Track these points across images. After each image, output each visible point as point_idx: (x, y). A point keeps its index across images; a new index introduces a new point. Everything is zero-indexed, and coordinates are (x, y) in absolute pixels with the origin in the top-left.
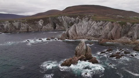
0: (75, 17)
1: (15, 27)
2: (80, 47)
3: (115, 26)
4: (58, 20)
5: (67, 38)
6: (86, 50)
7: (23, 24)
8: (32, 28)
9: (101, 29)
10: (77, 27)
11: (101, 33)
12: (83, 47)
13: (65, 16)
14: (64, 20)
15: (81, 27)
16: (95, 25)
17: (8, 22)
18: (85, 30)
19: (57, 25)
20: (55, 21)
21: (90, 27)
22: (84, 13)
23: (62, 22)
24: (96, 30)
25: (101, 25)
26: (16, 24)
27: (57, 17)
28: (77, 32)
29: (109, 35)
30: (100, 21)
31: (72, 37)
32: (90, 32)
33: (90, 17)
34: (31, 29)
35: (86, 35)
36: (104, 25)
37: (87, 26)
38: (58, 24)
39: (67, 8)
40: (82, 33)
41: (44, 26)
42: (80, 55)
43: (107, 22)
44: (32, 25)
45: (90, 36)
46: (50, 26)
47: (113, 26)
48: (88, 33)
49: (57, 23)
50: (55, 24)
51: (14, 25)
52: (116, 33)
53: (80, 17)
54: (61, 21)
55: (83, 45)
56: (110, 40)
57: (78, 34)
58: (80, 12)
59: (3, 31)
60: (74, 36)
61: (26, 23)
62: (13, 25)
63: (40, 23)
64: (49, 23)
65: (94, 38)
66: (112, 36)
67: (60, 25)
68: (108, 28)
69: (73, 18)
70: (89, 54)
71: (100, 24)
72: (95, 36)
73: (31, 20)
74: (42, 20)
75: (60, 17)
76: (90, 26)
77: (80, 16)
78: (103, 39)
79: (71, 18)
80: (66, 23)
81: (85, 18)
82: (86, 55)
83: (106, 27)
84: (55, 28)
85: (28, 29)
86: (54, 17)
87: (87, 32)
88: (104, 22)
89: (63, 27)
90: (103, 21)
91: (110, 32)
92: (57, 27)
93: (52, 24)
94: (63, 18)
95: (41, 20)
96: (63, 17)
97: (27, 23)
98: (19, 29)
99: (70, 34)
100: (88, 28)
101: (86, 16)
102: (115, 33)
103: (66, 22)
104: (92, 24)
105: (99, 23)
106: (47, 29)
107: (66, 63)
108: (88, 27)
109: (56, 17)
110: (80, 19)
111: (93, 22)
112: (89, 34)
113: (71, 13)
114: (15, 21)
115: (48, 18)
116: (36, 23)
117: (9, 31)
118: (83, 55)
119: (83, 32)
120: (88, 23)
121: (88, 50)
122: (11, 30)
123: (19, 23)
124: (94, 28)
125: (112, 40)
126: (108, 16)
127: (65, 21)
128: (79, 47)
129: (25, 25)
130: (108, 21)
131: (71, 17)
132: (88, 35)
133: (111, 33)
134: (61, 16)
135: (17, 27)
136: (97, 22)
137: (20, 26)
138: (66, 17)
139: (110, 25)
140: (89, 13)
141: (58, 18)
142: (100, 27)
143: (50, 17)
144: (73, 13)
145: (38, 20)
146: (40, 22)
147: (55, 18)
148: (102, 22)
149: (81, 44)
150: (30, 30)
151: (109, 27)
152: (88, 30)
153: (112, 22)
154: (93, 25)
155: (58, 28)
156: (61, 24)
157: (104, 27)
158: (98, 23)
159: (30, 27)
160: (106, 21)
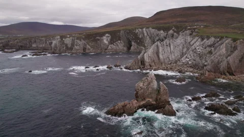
0: (166, 29)
1: (66, 45)
2: (145, 84)
3: (239, 48)
4: (136, 35)
5: (142, 66)
6: (159, 91)
7: (78, 41)
8: (91, 47)
9: (210, 52)
10: (160, 47)
11: (208, 61)
12: (152, 84)
13: (148, 28)
14: (146, 34)
15: (169, 47)
16: (197, 44)
17: (59, 37)
18: (177, 54)
19: (133, 43)
20: (131, 37)
21: (188, 49)
22: (186, 22)
23: (142, 38)
24: (199, 54)
25: (210, 46)
26: (68, 41)
27: (136, 29)
28: (161, 56)
29: (223, 65)
30: (208, 38)
31: (150, 66)
32: (186, 57)
33: (195, 29)
34: (89, 49)
35: (178, 63)
36: (217, 45)
37: (181, 47)
38: (135, 42)
39: (158, 13)
40: (171, 59)
41: (111, 44)
42: (145, 99)
43: (224, 40)
44: (92, 43)
45: (186, 65)
46: (120, 46)
47: (235, 48)
48: (182, 59)
49: (133, 39)
50: (131, 42)
51: (65, 42)
52: (240, 61)
53: (175, 30)
54: (140, 37)
55: (152, 82)
56: (225, 75)
57: (162, 60)
58: (179, 19)
59: (50, 51)
60: (153, 64)
61: (82, 40)
62: (63, 43)
63: (106, 40)
64: (120, 40)
65: (191, 70)
66: (229, 68)
67: (138, 44)
68: (223, 51)
69: (164, 31)
70: (163, 99)
71: (209, 43)
72: (195, 66)
73: (91, 35)
74: (109, 35)
75: (140, 30)
76: (188, 45)
77: (177, 27)
78: (207, 73)
79: (159, 32)
80: (150, 41)
81: (183, 32)
82: (156, 100)
83: (220, 49)
84: (129, 48)
85: (84, 49)
86: (129, 30)
87: (181, 57)
88: (218, 39)
89: (143, 48)
90: (215, 37)
91: (226, 60)
92: (132, 48)
93: (124, 42)
94: (145, 32)
95: (107, 35)
96: (144, 29)
97: (84, 39)
98: (71, 49)
99: (147, 60)
100: (184, 51)
101: (189, 28)
102: (237, 61)
103: (150, 38)
104: (191, 43)
105: (207, 41)
106: (116, 50)
107: (114, 109)
108: (183, 48)
109: (132, 29)
110: (175, 34)
111: (195, 40)
112: (184, 61)
113: (161, 21)
114: (68, 36)
115: (120, 31)
116: (98, 40)
117: (57, 51)
118: (151, 100)
119: (172, 57)
120: (183, 42)
121: (162, 90)
122: (60, 50)
123: (73, 40)
124: (194, 51)
125: (230, 75)
126: (235, 28)
127: (148, 37)
128: (142, 84)
129: (81, 43)
130: (226, 37)
131: (159, 29)
132: (181, 63)
133: (228, 62)
134: (142, 28)
135: (69, 46)
136: (203, 39)
137: (73, 45)
138: (150, 29)
139: (229, 45)
140: (197, 21)
141: (137, 31)
142: (208, 49)
143: (123, 30)
144: (165, 21)
145: (103, 34)
146: (105, 37)
147: (130, 32)
148: (213, 39)
149: (147, 79)
150: (87, 51)
151: (227, 50)
152: (183, 53)
153: (235, 40)
154: (193, 44)
155: (135, 49)
156: (140, 42)
157: (215, 49)
158: (205, 40)
159: (88, 47)
160: (222, 38)
